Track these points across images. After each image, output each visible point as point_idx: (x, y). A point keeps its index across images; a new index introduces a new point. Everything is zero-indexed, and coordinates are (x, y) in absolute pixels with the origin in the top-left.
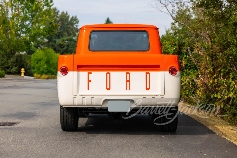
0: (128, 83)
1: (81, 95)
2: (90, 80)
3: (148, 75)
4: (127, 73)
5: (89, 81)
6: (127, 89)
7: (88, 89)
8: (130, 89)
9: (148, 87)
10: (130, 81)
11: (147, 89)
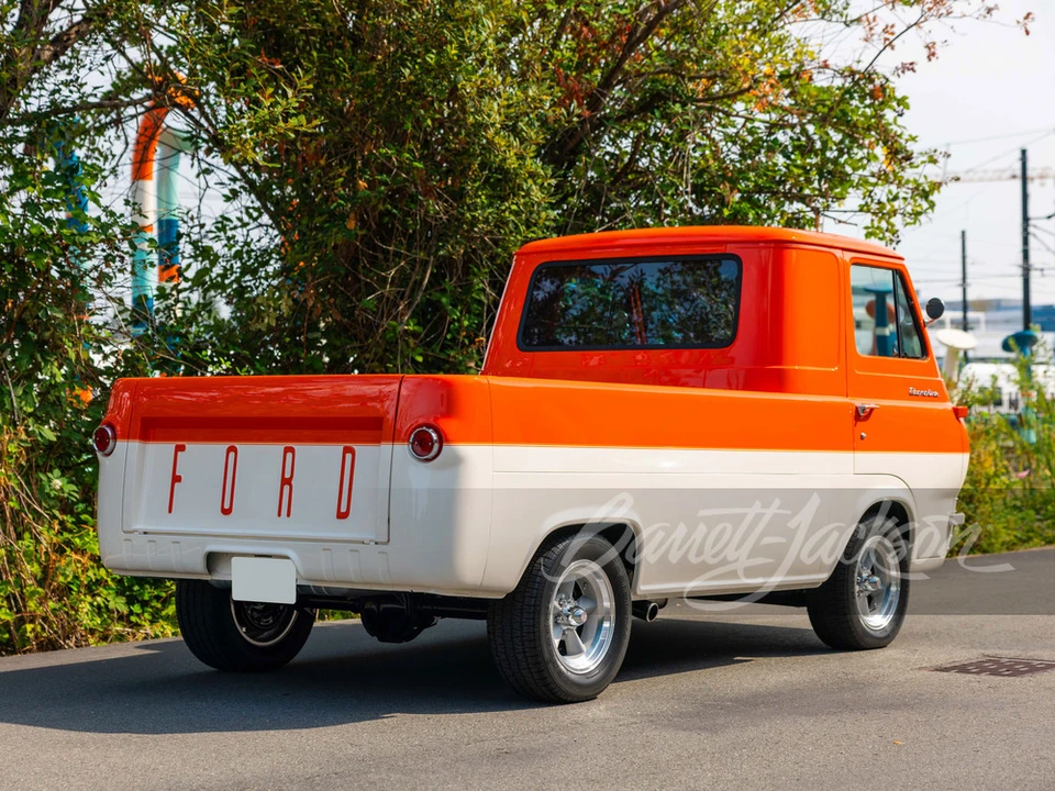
0: (287, 488)
1: (145, 533)
2: (177, 474)
3: (349, 456)
4: (287, 450)
5: (176, 479)
6: (279, 515)
7: (170, 511)
8: (289, 515)
9: (343, 510)
10: (293, 482)
11: (342, 516)
